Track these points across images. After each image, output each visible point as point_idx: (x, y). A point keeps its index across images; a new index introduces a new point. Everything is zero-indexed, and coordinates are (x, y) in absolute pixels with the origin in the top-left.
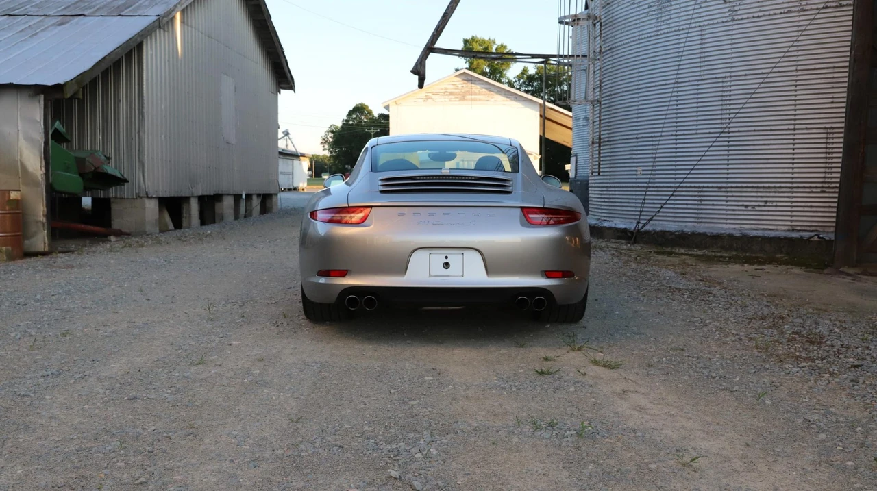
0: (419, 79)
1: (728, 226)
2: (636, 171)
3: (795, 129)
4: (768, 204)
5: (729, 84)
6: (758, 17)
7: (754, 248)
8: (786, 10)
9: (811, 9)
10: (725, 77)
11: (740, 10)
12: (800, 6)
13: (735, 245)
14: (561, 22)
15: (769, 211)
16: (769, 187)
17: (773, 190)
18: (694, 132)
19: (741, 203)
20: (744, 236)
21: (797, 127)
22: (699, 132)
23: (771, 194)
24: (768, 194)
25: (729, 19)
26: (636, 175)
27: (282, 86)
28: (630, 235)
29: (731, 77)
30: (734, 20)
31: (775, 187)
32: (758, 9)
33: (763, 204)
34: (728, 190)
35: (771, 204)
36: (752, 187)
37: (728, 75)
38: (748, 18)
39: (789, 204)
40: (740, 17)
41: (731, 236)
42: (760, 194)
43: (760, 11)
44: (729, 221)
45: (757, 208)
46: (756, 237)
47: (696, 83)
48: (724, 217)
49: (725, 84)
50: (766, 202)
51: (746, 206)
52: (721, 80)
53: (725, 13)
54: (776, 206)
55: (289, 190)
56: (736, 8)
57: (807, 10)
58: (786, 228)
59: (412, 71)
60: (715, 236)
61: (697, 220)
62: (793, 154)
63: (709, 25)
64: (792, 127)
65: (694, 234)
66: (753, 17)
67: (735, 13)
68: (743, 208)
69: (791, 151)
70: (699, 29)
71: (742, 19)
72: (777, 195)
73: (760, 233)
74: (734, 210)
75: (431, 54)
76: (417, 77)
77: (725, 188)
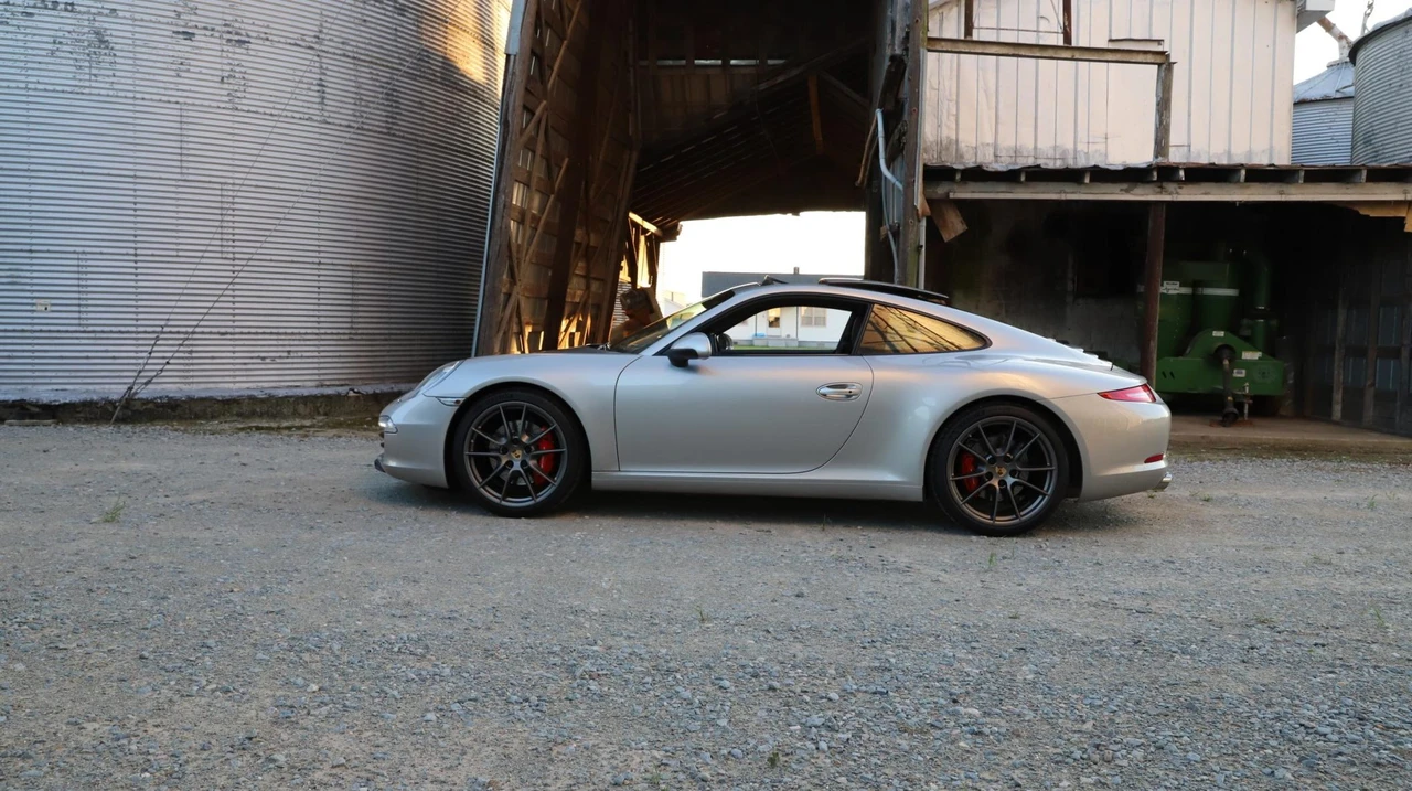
1: (238, 385)
2: (34, 304)
3: (320, 263)
4: (292, 354)
5: (230, 193)
6: (272, 115)
7: (285, 411)
8: (306, 116)
9: (333, 124)
10: (226, 183)
11: (245, 98)
12: (322, 115)
13: (258, 410)
15: (293, 363)
16: (293, 334)
17: (297, 337)
18: (175, 253)
19: (256, 355)
20: (271, 398)
21: (322, 261)
22: (181, 253)
23: (296, 343)
24: (292, 343)
25: (228, 105)
26: (34, 311)
29: (234, 184)
30: (237, 109)
31: (300, 334)
32: (271, 105)
33: (285, 354)
34: (237, 337)
35: (295, 355)
36: (271, 333)
37: (231, 181)
38: (257, 112)
39: (316, 354)
40: (246, 108)
41: (252, 399)
42: (281, 343)
43: (274, 108)
44: (238, 379)
45: (278, 360)
46: (286, 397)
47: (174, 183)
48: (231, 373)
49: (225, 193)
50: (289, 352)
51: (263, 358)
52: (218, 186)
53: (222, 95)
54: (302, 357)
56: (239, 94)
57: (329, 123)
58: (314, 384)
60: (228, 401)
61: (183, 380)
62: (319, 293)
63: (194, 105)
64: (317, 260)
65: (191, 400)
66: (265, 114)
67: (237, 100)
68: (259, 361)
69: (316, 290)
70: (178, 106)
71: (248, 111)
72: (302, 343)
73: (291, 392)
74: (245, 364)
77: (231, 334)
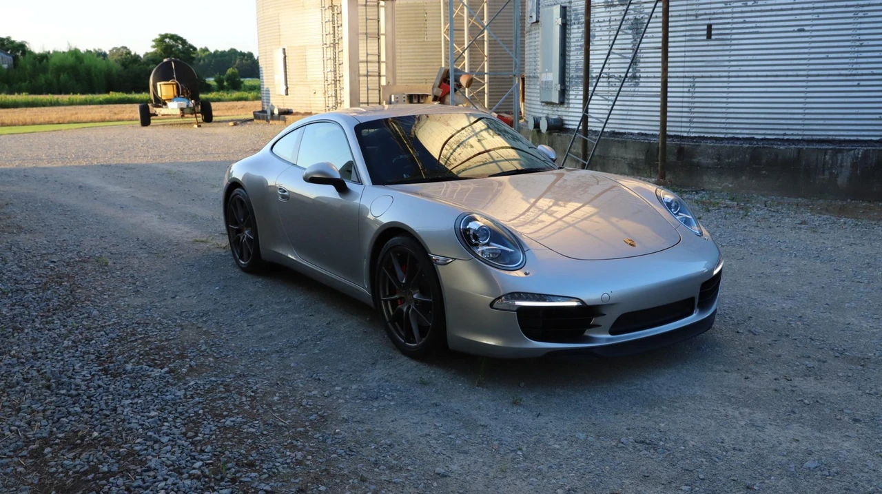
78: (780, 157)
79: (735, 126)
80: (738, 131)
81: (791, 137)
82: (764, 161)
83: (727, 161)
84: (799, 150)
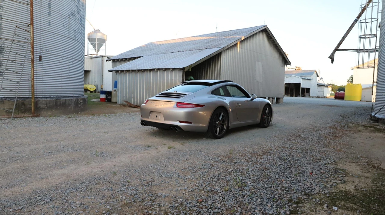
0: (332, 60)
2: (382, 94)
14: (360, 37)
26: (382, 96)
27: (287, 64)
28: (377, 119)
55: (322, 97)
59: (329, 58)
75: (337, 51)
76: (331, 59)
78: (62, 103)
79: (45, 93)
80: (46, 95)
81: (59, 96)
82: (58, 104)
83: (49, 105)
84: (65, 100)
